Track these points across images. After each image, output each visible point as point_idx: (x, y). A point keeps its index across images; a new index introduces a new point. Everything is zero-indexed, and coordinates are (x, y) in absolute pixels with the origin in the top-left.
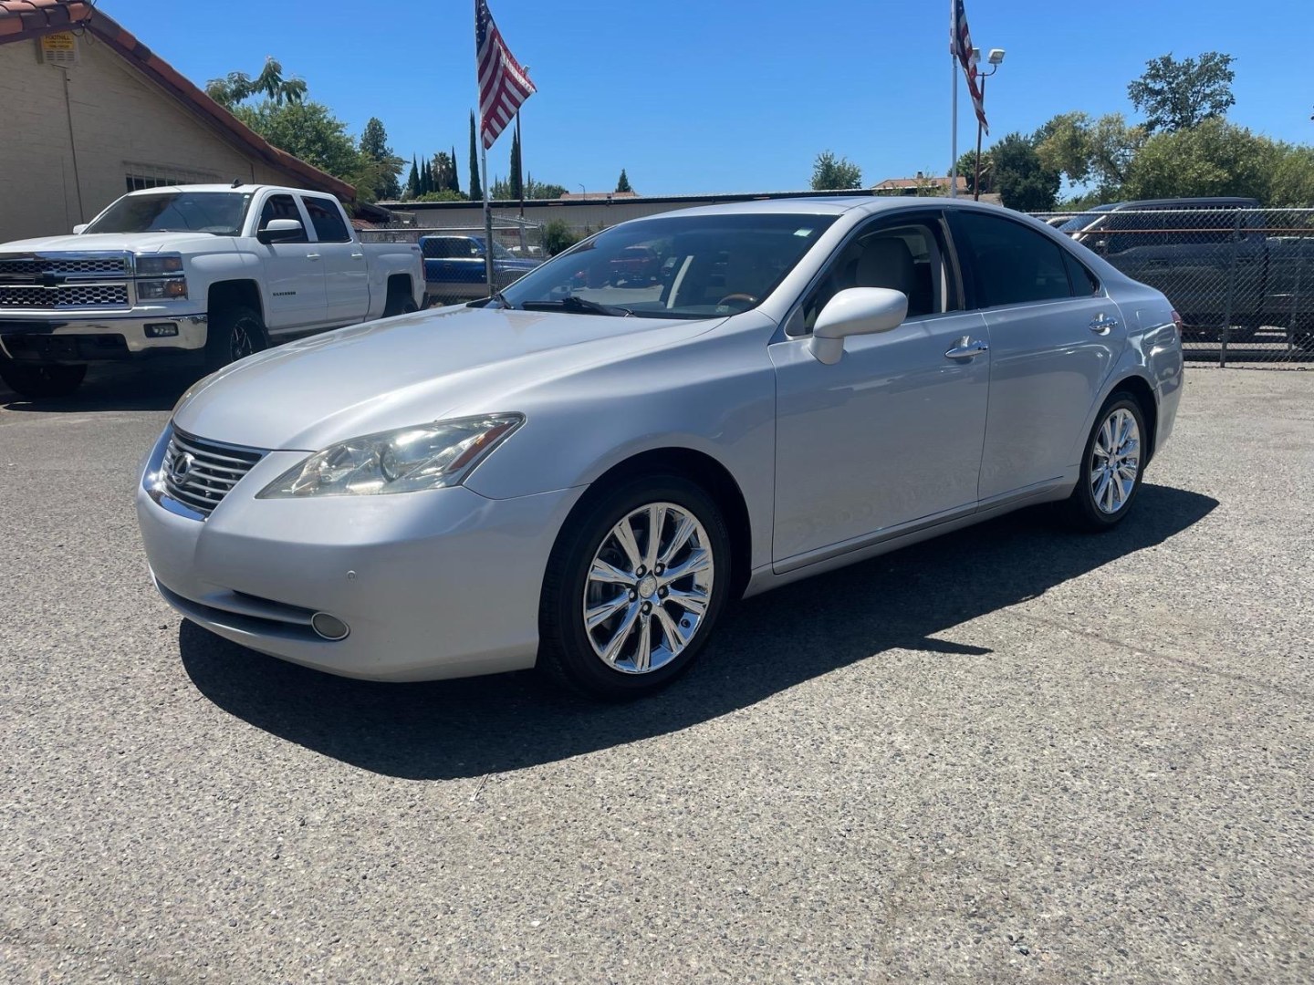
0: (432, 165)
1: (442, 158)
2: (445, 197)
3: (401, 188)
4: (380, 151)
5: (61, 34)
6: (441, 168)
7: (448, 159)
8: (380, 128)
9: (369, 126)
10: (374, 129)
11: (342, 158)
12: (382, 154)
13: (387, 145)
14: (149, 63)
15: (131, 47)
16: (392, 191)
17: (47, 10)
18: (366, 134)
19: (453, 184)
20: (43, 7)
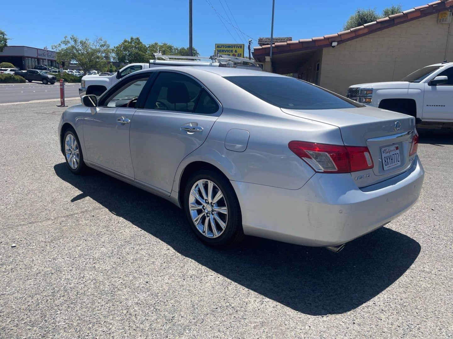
5: (444, 12)
20: (432, 5)
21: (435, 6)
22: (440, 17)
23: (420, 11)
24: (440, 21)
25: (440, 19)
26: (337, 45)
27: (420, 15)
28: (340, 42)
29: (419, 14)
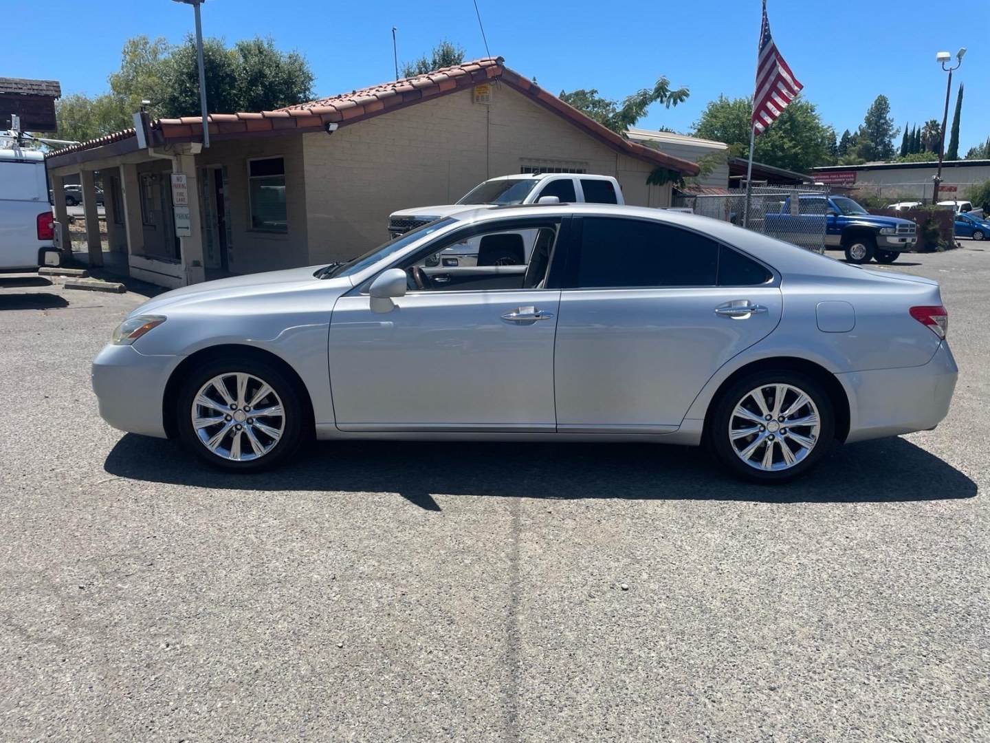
0: (922, 131)
1: (933, 126)
2: (928, 157)
3: (895, 151)
4: (882, 121)
5: (484, 85)
6: (930, 132)
7: (938, 125)
8: (886, 103)
9: (876, 102)
10: (880, 104)
11: (807, 132)
12: (883, 124)
13: (889, 116)
14: (539, 96)
15: (527, 87)
16: (887, 153)
17: (472, 73)
18: (872, 108)
19: (938, 148)
20: (470, 72)
21: (475, 74)
22: (476, 93)
23: (456, 79)
24: (477, 100)
25: (478, 97)
26: (338, 128)
27: (455, 87)
28: (342, 123)
29: (453, 85)
